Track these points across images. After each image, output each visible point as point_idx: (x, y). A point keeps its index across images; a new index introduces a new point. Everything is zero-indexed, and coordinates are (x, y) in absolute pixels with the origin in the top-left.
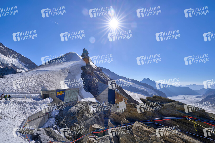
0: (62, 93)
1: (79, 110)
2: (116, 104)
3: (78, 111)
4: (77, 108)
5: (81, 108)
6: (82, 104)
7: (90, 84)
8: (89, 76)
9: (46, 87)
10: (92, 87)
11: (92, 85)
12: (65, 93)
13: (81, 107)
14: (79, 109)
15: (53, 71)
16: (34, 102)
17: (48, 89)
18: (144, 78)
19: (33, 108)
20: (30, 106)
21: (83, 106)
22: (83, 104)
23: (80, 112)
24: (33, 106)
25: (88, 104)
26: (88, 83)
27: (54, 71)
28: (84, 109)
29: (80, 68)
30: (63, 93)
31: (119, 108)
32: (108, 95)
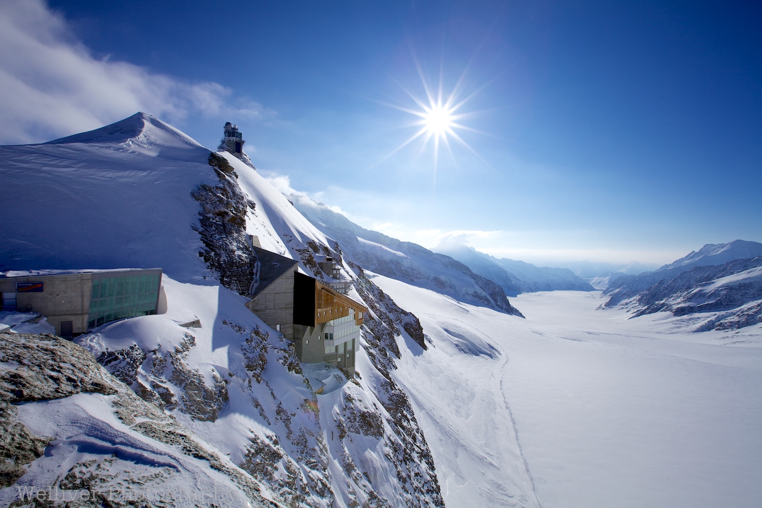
2: (323, 325)
29: (188, 193)
31: (332, 338)
32: (293, 294)
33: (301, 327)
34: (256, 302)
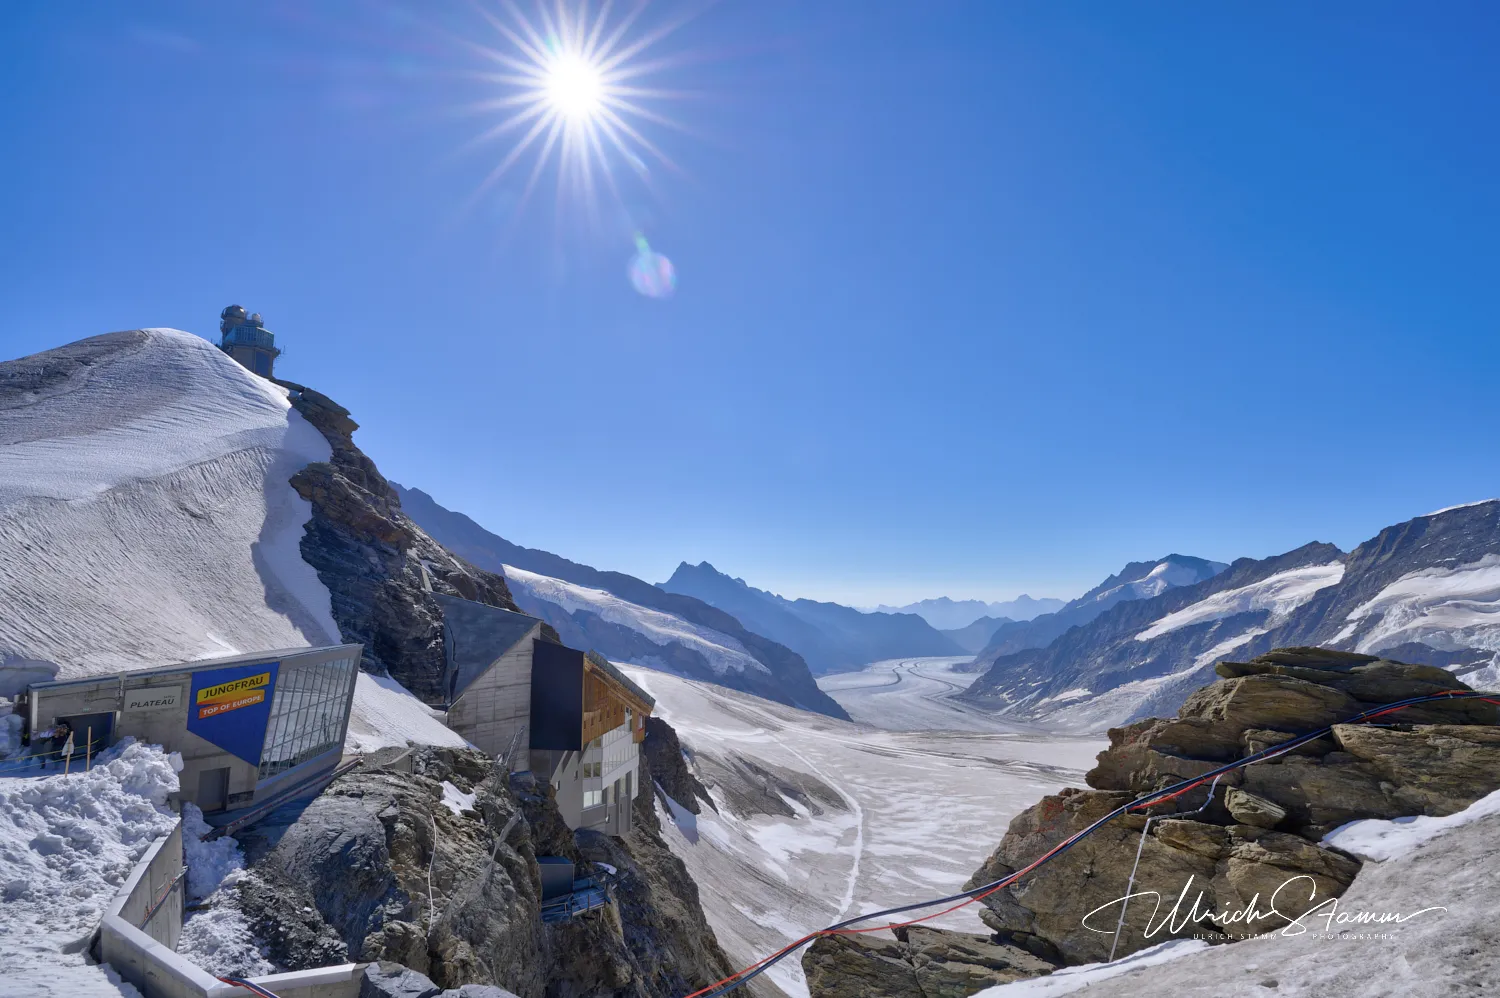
0: (243, 696)
1: (394, 819)
3: (388, 823)
4: (372, 807)
5: (400, 799)
6: (390, 773)
7: (390, 612)
8: (369, 544)
9: (38, 651)
10: (414, 633)
11: (408, 620)
12: (269, 692)
13: (393, 790)
14: (391, 811)
15: (34, 499)
16: (44, 793)
17: (69, 672)
18: (684, 564)
19: (58, 843)
20: (32, 836)
21: (403, 783)
22: (393, 766)
23: (406, 833)
24: (52, 831)
25: (418, 764)
26: (376, 607)
27: (52, 501)
28: (419, 810)
29: (285, 482)
30: (258, 698)
31: (598, 774)
32: (528, 688)
33: (548, 754)
34: (458, 708)
